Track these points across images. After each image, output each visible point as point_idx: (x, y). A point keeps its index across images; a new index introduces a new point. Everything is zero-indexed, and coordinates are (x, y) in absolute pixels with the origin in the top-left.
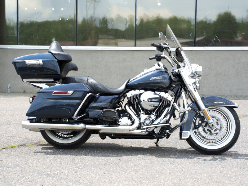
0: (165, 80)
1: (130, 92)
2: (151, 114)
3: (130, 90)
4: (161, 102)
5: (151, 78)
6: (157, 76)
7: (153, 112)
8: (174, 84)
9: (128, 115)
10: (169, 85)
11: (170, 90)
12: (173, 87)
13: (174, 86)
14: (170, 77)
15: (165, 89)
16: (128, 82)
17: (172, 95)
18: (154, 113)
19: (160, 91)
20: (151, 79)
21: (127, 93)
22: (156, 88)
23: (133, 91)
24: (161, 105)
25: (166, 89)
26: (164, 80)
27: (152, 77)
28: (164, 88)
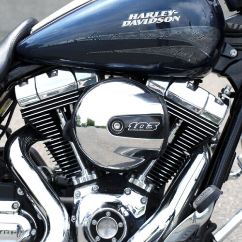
0: (195, 30)
1: (31, 81)
2: (127, 190)
3: (34, 74)
4: (174, 131)
5: (126, 18)
6: (153, 10)
7: (136, 177)
8: (234, 46)
9: (20, 192)
10: (211, 54)
11: (215, 71)
12: (230, 58)
13: (234, 53)
14: (217, 12)
15: (193, 71)
16: (26, 33)
17: (224, 96)
18: (140, 182)
19: (171, 81)
20: (124, 24)
21: (17, 87)
22: (151, 67)
23: (45, 75)
24: (174, 141)
25: (199, 69)
26: (187, 29)
27: (134, 13)
28: (191, 66)
